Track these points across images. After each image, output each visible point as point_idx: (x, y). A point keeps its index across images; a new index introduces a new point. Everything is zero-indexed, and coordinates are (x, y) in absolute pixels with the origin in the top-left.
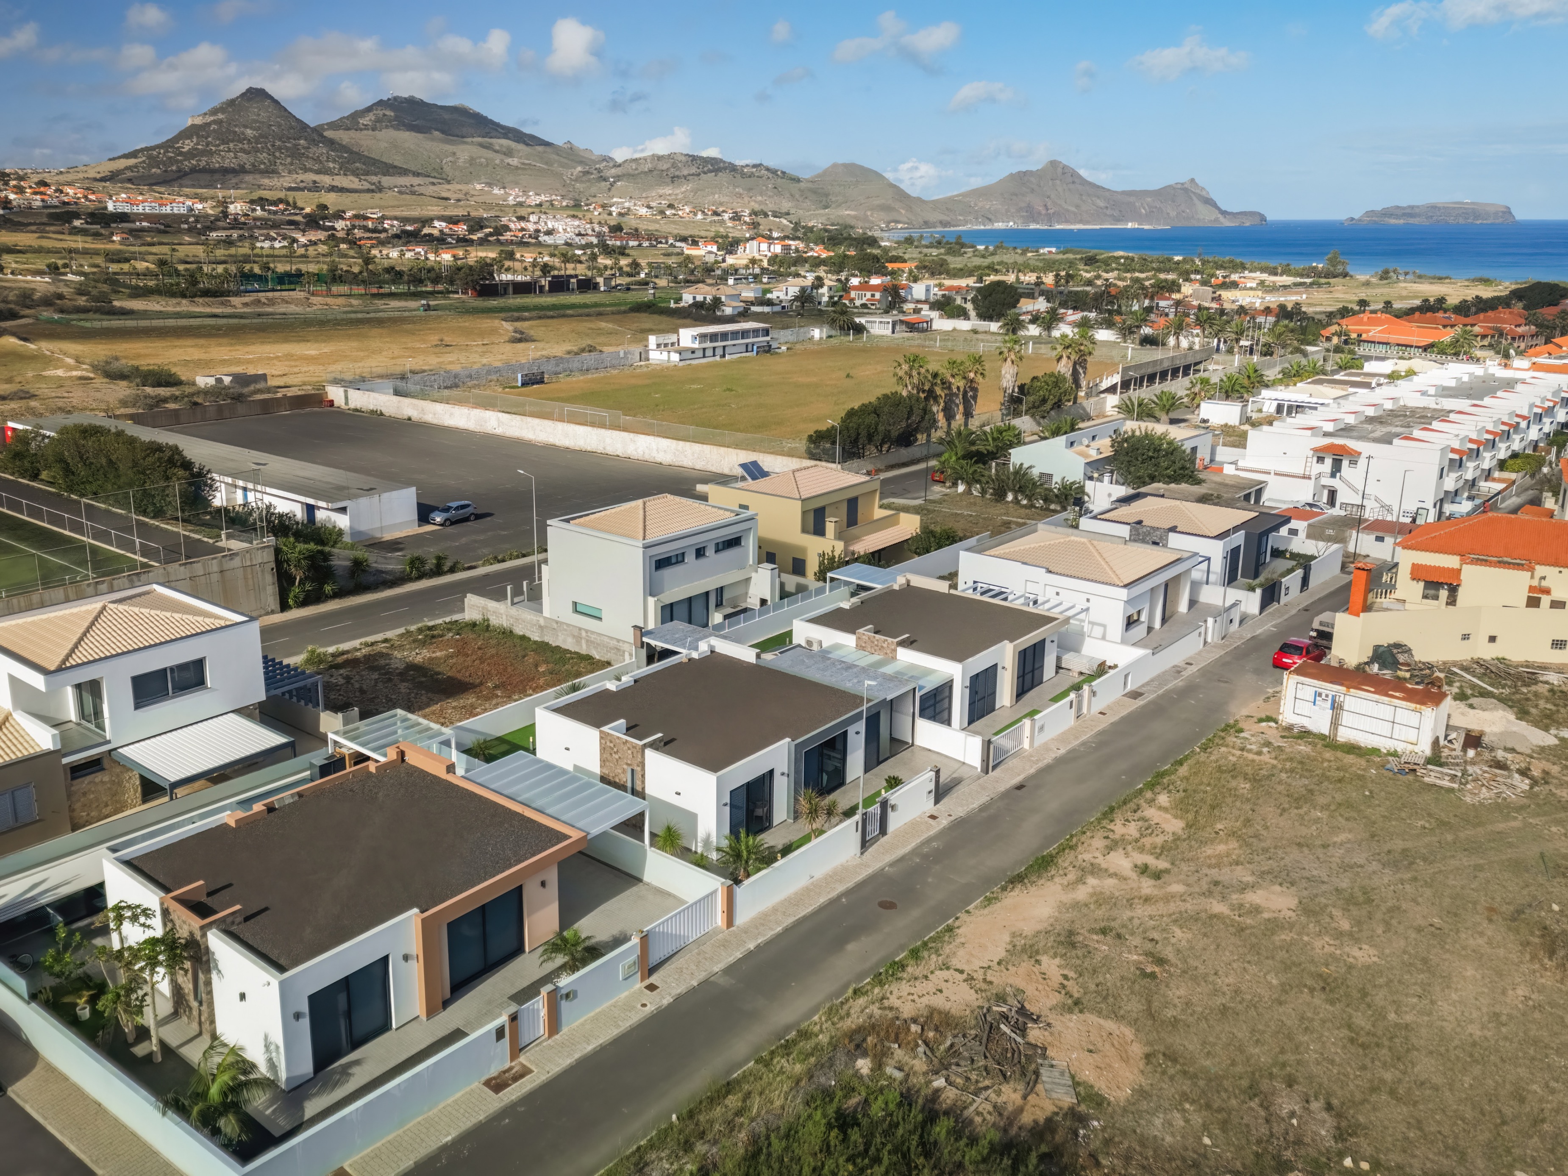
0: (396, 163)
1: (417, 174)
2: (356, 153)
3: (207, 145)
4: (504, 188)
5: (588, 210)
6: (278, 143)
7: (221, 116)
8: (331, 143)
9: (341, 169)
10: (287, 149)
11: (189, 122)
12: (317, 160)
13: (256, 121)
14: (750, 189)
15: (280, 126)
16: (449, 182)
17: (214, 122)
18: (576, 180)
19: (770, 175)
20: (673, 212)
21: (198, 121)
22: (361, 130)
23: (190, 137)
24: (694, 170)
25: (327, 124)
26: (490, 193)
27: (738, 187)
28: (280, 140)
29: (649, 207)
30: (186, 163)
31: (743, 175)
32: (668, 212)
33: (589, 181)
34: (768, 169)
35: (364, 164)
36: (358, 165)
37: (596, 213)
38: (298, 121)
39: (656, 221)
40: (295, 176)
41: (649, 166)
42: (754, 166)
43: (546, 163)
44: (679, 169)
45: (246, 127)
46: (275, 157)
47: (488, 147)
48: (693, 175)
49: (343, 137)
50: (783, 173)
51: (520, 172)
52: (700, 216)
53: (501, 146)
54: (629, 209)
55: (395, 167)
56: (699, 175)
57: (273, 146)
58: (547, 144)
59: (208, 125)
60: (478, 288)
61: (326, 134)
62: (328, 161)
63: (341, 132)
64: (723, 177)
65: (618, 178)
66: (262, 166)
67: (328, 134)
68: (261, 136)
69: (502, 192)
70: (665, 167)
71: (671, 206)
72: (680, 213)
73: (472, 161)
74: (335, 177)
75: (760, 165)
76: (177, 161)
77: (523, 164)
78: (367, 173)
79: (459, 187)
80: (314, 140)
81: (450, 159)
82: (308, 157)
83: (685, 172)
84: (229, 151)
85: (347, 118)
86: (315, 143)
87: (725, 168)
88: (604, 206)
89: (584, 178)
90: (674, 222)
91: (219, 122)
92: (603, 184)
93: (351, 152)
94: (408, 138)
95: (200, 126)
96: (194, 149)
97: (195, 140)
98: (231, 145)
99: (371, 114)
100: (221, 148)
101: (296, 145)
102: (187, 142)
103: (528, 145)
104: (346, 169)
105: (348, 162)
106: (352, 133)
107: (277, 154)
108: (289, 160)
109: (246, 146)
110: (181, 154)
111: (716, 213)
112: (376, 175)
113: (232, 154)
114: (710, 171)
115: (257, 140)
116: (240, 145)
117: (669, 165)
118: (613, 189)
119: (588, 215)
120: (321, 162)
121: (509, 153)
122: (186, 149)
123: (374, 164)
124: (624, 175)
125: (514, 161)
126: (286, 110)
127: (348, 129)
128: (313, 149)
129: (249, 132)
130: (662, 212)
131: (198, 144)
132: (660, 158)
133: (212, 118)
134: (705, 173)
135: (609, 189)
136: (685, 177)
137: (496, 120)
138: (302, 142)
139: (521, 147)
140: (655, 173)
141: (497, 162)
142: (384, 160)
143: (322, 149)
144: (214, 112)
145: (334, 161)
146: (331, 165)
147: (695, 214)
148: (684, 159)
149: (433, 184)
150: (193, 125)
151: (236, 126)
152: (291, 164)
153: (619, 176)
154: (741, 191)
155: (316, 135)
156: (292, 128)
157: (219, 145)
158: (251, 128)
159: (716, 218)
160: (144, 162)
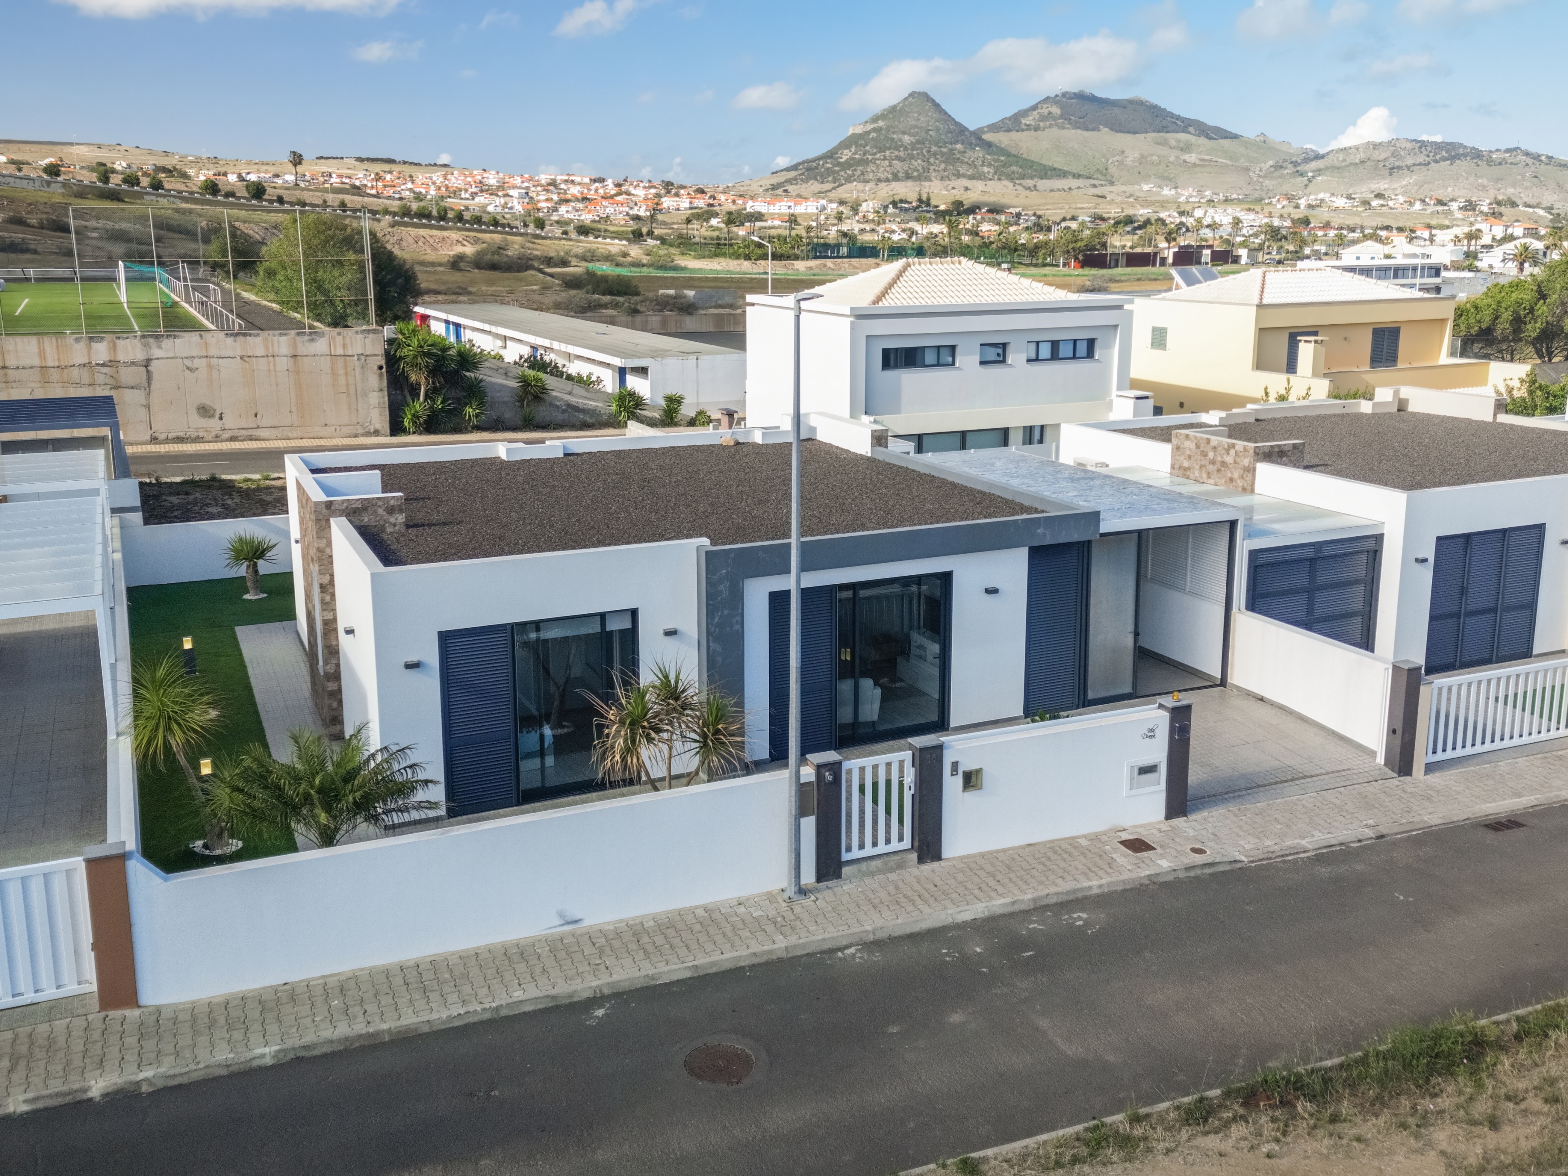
0: (1056, 165)
1: (1077, 176)
2: (1014, 156)
3: (865, 154)
4: (1176, 188)
5: (1270, 203)
6: (934, 149)
7: (881, 123)
8: (989, 145)
9: (995, 173)
10: (942, 154)
11: (850, 132)
12: (972, 165)
13: (915, 127)
14: (1499, 180)
15: (938, 130)
16: (1112, 183)
17: (874, 130)
18: (1265, 177)
19: (1530, 161)
20: (1382, 202)
21: (859, 130)
22: (1023, 130)
23: (848, 147)
24: (1421, 158)
25: (987, 126)
26: (1159, 194)
27: (1481, 177)
28: (936, 145)
29: (1349, 197)
30: (842, 173)
31: (1490, 162)
32: (1375, 203)
33: (1281, 177)
34: (1527, 154)
35: (1021, 167)
36: (1014, 168)
37: (1279, 206)
38: (957, 124)
39: (1358, 214)
40: (947, 183)
41: (1362, 155)
42: (1508, 151)
43: (1231, 158)
44: (1401, 158)
45: (904, 133)
46: (930, 164)
47: (1164, 143)
48: (1419, 165)
49: (1002, 139)
50: (1550, 158)
51: (1197, 169)
52: (1418, 206)
53: (1178, 141)
54: (1322, 200)
55: (1055, 169)
56: (1429, 163)
57: (929, 151)
58: (1235, 137)
59: (868, 133)
60: (1081, 257)
61: (984, 137)
62: (983, 165)
63: (1001, 134)
64: (1462, 165)
65: (1319, 172)
66: (915, 174)
67: (987, 137)
68: (918, 142)
69: (1173, 192)
70: (1382, 156)
71: (1379, 196)
72: (1391, 203)
73: (1142, 160)
74: (988, 182)
75: (1516, 149)
76: (834, 172)
77: (1202, 160)
78: (1023, 177)
79: (1124, 188)
80: (971, 144)
81: (1117, 158)
82: (962, 162)
83: (1409, 161)
84: (885, 159)
85: (1010, 119)
86: (972, 146)
87: (1465, 155)
88: (1290, 198)
89: (1276, 174)
90: (1381, 215)
91: (877, 130)
92: (1299, 179)
93: (1008, 155)
94: (1073, 136)
95: (861, 134)
96: (851, 158)
97: (853, 149)
98: (888, 153)
99: (1035, 113)
100: (878, 156)
101: (952, 150)
102: (846, 152)
103: (1210, 138)
104: (1001, 174)
105: (1004, 166)
106: (1014, 135)
107: (932, 160)
108: (943, 166)
109: (902, 154)
110: (839, 164)
111: (1440, 202)
112: (1032, 178)
113: (887, 163)
114: (1444, 159)
115: (913, 146)
116: (896, 153)
117: (1388, 154)
118: (1311, 185)
119: (1267, 209)
120: (975, 166)
121: (1186, 148)
122: (844, 158)
123: (1031, 167)
124: (1327, 168)
125: (1192, 158)
126: (946, 113)
127: (1008, 130)
128: (970, 153)
129: (907, 139)
130: (1366, 203)
131: (855, 153)
132: (1376, 146)
133: (872, 126)
134: (1436, 161)
135: (1306, 186)
136: (1408, 168)
137: (1176, 112)
138: (959, 146)
139: (1202, 140)
140: (1368, 164)
141: (1172, 159)
142: (1044, 162)
143: (979, 152)
144: (875, 119)
145: (990, 165)
146: (986, 169)
147: (1411, 204)
148: (1409, 145)
149: (1094, 186)
150: (853, 134)
151: (894, 133)
152: (945, 170)
153: (1320, 170)
154: (1485, 182)
155: (976, 139)
156: (950, 132)
157: (875, 154)
158: (910, 134)
159: (1440, 208)
160: (803, 174)
